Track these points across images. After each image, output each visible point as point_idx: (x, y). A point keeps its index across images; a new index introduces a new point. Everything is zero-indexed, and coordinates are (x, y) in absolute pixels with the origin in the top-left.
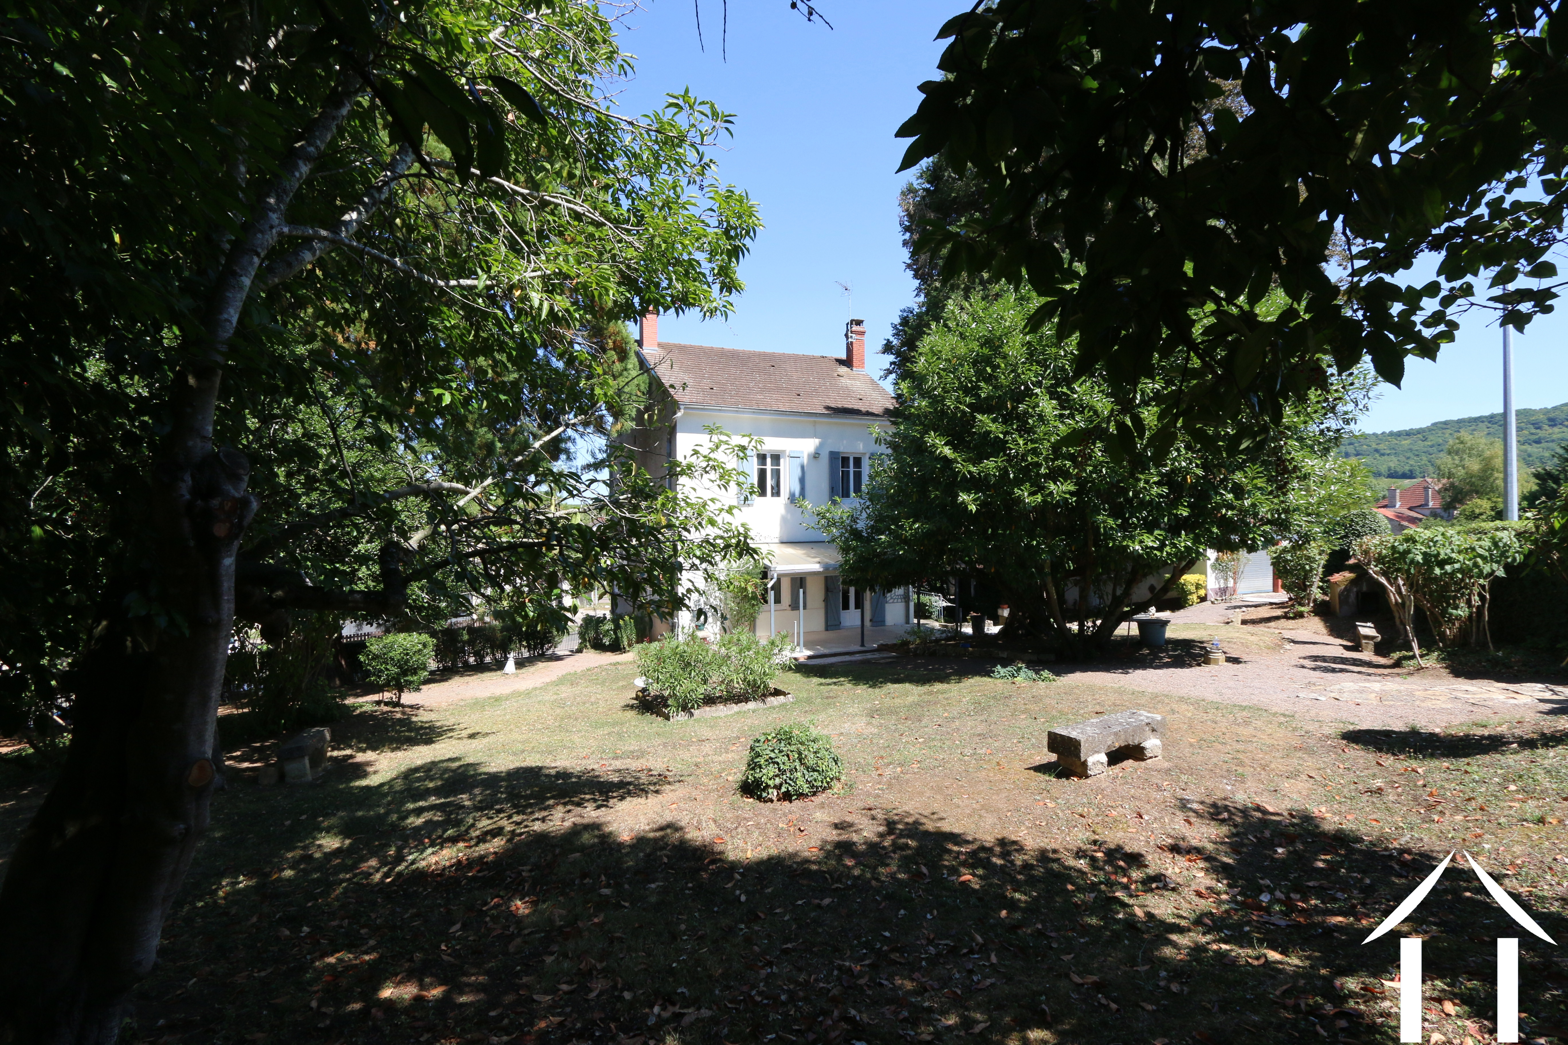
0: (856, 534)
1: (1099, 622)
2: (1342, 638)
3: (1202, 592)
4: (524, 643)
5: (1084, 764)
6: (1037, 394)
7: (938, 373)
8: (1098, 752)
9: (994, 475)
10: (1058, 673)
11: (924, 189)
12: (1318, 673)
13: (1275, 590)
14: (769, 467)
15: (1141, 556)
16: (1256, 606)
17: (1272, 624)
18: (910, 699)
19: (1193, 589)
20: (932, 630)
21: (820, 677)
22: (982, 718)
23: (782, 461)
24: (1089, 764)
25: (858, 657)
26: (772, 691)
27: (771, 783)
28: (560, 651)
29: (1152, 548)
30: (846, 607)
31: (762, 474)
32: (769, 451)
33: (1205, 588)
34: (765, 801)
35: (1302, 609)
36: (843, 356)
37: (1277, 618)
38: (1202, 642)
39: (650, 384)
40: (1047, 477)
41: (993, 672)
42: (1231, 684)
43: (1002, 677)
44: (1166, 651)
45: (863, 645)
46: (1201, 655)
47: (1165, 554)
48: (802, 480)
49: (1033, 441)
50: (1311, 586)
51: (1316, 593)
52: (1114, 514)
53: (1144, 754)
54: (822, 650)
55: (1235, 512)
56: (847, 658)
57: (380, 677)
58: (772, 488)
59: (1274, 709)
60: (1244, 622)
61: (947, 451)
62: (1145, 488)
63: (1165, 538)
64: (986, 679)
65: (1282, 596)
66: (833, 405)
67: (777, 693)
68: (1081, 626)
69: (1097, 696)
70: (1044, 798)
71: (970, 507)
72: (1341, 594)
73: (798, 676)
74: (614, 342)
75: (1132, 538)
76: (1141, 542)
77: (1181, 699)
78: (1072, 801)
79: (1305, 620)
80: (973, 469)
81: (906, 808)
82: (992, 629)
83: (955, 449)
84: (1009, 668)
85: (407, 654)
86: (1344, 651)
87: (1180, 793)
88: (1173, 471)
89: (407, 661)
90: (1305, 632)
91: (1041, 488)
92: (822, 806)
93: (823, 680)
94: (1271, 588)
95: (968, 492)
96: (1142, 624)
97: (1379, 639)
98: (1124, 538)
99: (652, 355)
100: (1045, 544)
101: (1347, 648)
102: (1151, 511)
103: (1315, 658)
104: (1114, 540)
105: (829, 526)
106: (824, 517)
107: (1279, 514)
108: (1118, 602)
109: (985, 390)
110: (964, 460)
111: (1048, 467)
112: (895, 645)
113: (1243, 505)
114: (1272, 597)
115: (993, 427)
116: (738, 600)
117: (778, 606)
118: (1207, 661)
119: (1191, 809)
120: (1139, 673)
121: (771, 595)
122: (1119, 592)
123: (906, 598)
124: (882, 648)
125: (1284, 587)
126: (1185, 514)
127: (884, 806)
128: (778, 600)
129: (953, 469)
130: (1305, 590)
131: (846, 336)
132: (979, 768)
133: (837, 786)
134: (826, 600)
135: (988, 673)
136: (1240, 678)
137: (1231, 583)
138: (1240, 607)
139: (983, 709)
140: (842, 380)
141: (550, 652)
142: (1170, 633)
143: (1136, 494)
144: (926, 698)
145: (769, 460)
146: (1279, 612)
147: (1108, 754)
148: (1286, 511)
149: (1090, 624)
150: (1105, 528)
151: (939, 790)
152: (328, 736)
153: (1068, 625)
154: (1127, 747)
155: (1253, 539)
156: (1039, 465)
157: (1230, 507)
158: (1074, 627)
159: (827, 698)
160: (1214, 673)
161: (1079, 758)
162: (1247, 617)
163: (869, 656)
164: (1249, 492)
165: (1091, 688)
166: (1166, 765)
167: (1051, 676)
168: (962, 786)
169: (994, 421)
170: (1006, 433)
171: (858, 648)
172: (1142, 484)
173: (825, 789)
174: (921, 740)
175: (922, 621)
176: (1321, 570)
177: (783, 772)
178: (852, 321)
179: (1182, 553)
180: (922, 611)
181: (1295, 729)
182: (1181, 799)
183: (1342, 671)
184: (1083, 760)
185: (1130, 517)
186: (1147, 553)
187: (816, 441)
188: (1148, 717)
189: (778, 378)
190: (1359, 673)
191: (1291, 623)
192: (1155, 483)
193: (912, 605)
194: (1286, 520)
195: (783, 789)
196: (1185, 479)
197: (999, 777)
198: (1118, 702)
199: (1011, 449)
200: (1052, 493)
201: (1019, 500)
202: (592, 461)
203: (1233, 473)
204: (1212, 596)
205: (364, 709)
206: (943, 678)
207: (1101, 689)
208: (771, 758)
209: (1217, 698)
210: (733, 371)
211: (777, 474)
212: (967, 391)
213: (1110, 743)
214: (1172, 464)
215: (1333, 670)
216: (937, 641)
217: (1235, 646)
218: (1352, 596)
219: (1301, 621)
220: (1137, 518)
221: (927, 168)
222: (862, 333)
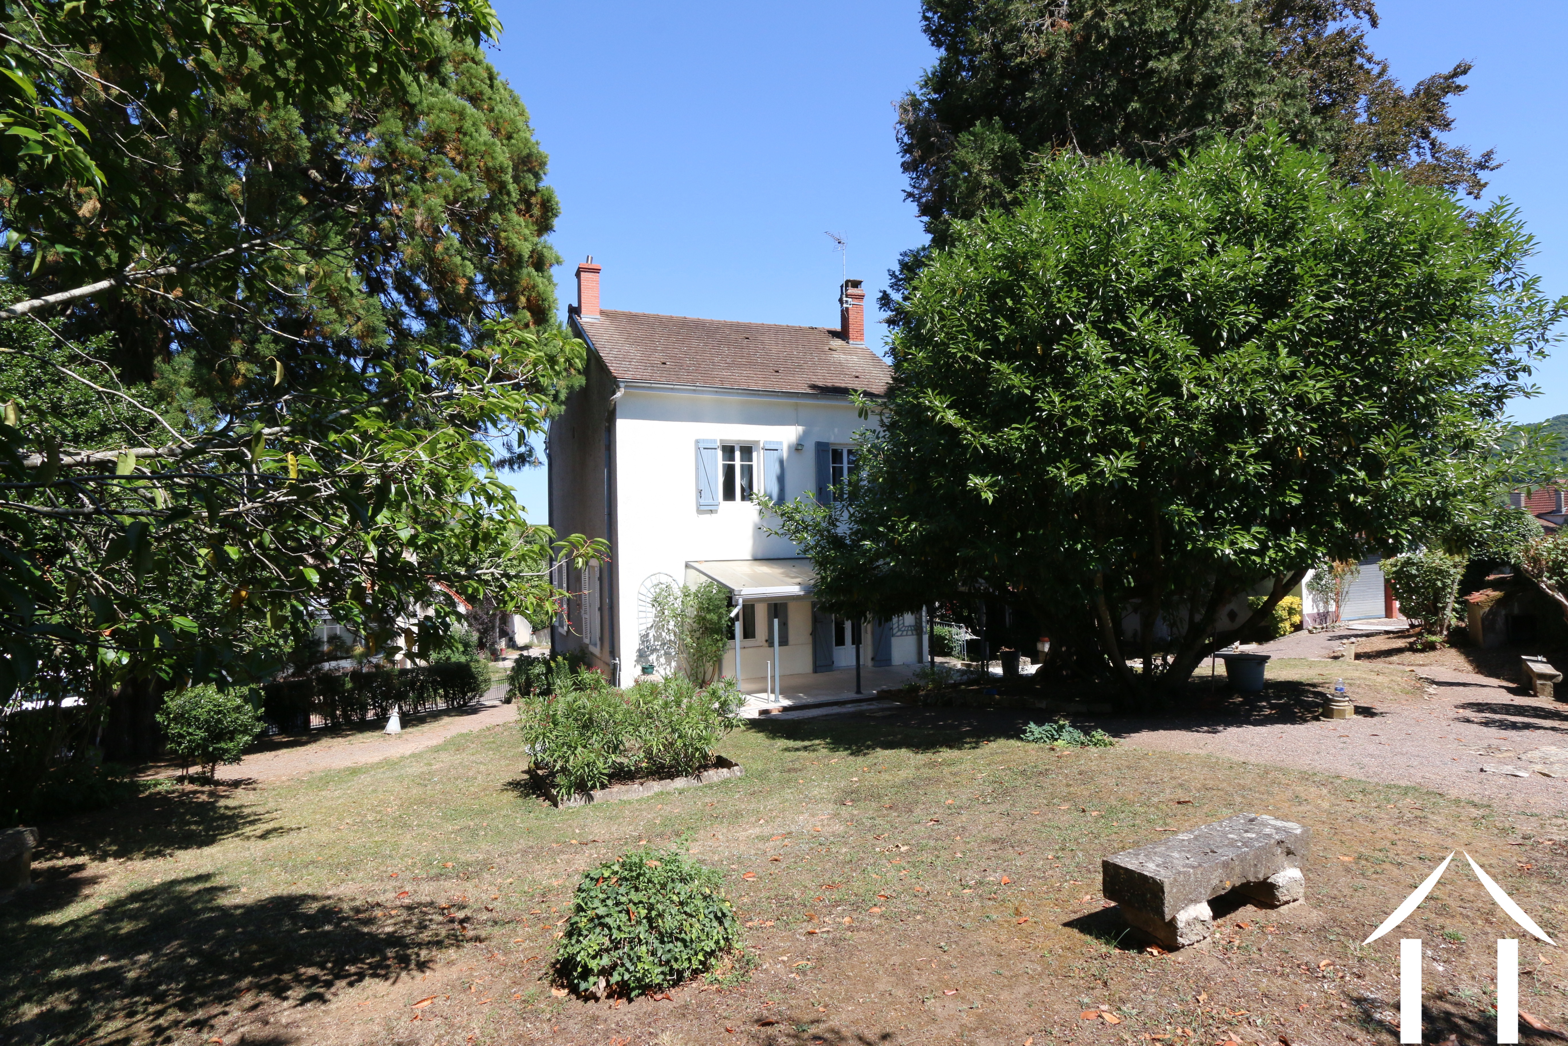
0: (836, 542)
1: (1170, 659)
2: (1498, 677)
3: (1296, 619)
4: (441, 691)
5: (1172, 925)
6: (1080, 332)
7: (940, 312)
8: (1196, 901)
9: (1019, 449)
10: (1117, 732)
11: (929, 100)
12: (1493, 731)
13: (1389, 613)
14: (738, 463)
15: (1232, 563)
16: (1368, 635)
17: (1395, 658)
18: (903, 774)
19: (1285, 614)
20: (950, 670)
21: (788, 738)
22: (1003, 808)
23: (755, 454)
24: (1180, 925)
25: (849, 708)
26: (714, 760)
27: (593, 964)
28: (486, 700)
29: (1250, 552)
30: (840, 641)
31: (729, 472)
32: (738, 442)
33: (1300, 613)
34: (586, 999)
35: (1434, 638)
36: (838, 327)
37: (1399, 651)
38: (1314, 685)
39: (589, 360)
40: (1096, 449)
41: (1024, 732)
42: (1372, 748)
43: (1036, 740)
44: (1267, 699)
45: (858, 691)
46: (1318, 705)
47: (1267, 561)
48: (781, 479)
49: (1072, 397)
50: (1444, 608)
51: (1451, 618)
52: (1195, 504)
53: (1274, 897)
54: (804, 698)
55: (1368, 498)
56: (836, 710)
57: (180, 744)
58: (743, 490)
59: (1453, 793)
60: (1358, 656)
61: (951, 417)
62: (1237, 464)
63: (1267, 539)
64: (1013, 742)
65: (1401, 622)
66: (820, 384)
67: (722, 763)
68: (1147, 663)
69: (1177, 773)
70: (1097, 1001)
71: (984, 496)
72: (1485, 618)
73: (760, 738)
74: (528, 300)
75: (1220, 537)
76: (1232, 543)
77: (1305, 777)
78: (1151, 1010)
79: (1438, 653)
80: (987, 440)
81: (835, 1022)
82: (1029, 668)
83: (963, 414)
84: (1047, 727)
85: (219, 712)
86: (1511, 696)
87: (1354, 985)
88: (1278, 438)
89: (219, 721)
90: (1443, 669)
91: (1085, 466)
92: (683, 1012)
93: (791, 743)
94: (1383, 613)
95: (983, 475)
96: (1230, 661)
97: (1561, 678)
98: (1208, 538)
99: (592, 324)
100: (1094, 547)
101: (1509, 690)
102: (1246, 499)
103: (1479, 707)
104: (1194, 541)
105: (797, 531)
106: (791, 519)
107: (1433, 501)
108: (1197, 631)
109: (1005, 329)
110: (975, 429)
111: (1096, 436)
112: (900, 691)
113: (1380, 487)
114: (1386, 624)
115: (1015, 380)
116: (698, 634)
117: (749, 642)
118: (1328, 714)
119: (1380, 1023)
120: (1233, 730)
121: (738, 627)
122: (1198, 618)
123: (918, 630)
124: (884, 696)
125: (1403, 611)
126: (1295, 502)
127: (796, 1014)
128: (749, 633)
129: (959, 444)
130: (1436, 614)
131: (841, 301)
132: (984, 920)
133: (722, 967)
134: (814, 633)
135: (1016, 733)
136: (1383, 739)
137: (1332, 607)
138: (1347, 637)
139: (1006, 793)
140: (835, 355)
141: (473, 703)
142: (1271, 673)
143: (1225, 472)
144: (926, 772)
145: (737, 454)
146: (1400, 643)
147: (1211, 903)
148: (1445, 495)
149: (1159, 662)
150: (1180, 523)
151: (903, 975)
152: (31, 840)
153: (1129, 663)
154: (1246, 886)
155: (1396, 537)
156: (1082, 432)
157: (1362, 491)
158: (1137, 664)
159: (789, 771)
160: (1342, 732)
161: (1162, 914)
162: (1360, 650)
163: (865, 707)
164: (1392, 466)
165: (1165, 758)
166: (1315, 917)
167: (1107, 738)
168: (948, 966)
169: (1017, 370)
170: (1034, 390)
171: (852, 695)
172: (1233, 459)
173: (696, 972)
174: (904, 849)
175: (938, 660)
176: (1456, 587)
177: (616, 945)
178: (847, 282)
179: (1292, 558)
180: (940, 646)
181: (1504, 831)
182: (1359, 1001)
183: (1527, 726)
184: (1168, 918)
185: (1216, 509)
186: (1242, 560)
187: (800, 429)
188: (1278, 829)
189: (752, 352)
190: (1553, 729)
191: (1419, 658)
192: (1251, 456)
193: (926, 638)
194: (1444, 509)
195: (615, 978)
196: (1293, 450)
197: (1016, 943)
198: (1210, 783)
199: (1041, 410)
200: (1103, 471)
201: (1056, 482)
202: (507, 455)
203: (1367, 440)
204: (1309, 624)
205: (159, 788)
206: (954, 742)
207: (1181, 759)
208: (599, 917)
209: (1356, 774)
210: (694, 343)
211: (748, 472)
212: (979, 334)
213: (1215, 882)
214: (1276, 430)
215: (1514, 726)
216: (956, 685)
217: (1360, 690)
218: (1500, 623)
219: (1432, 654)
220: (1226, 509)
221: (934, 74)
222: (861, 297)
